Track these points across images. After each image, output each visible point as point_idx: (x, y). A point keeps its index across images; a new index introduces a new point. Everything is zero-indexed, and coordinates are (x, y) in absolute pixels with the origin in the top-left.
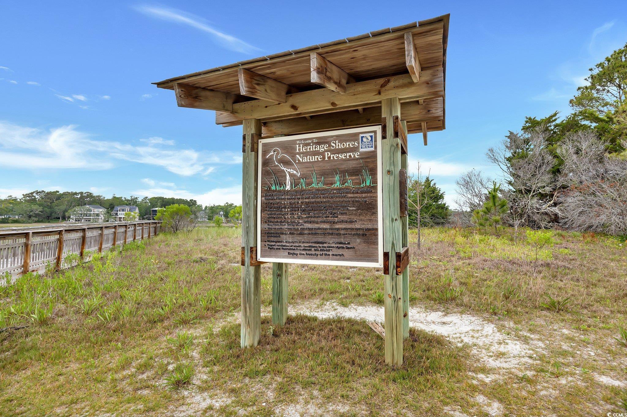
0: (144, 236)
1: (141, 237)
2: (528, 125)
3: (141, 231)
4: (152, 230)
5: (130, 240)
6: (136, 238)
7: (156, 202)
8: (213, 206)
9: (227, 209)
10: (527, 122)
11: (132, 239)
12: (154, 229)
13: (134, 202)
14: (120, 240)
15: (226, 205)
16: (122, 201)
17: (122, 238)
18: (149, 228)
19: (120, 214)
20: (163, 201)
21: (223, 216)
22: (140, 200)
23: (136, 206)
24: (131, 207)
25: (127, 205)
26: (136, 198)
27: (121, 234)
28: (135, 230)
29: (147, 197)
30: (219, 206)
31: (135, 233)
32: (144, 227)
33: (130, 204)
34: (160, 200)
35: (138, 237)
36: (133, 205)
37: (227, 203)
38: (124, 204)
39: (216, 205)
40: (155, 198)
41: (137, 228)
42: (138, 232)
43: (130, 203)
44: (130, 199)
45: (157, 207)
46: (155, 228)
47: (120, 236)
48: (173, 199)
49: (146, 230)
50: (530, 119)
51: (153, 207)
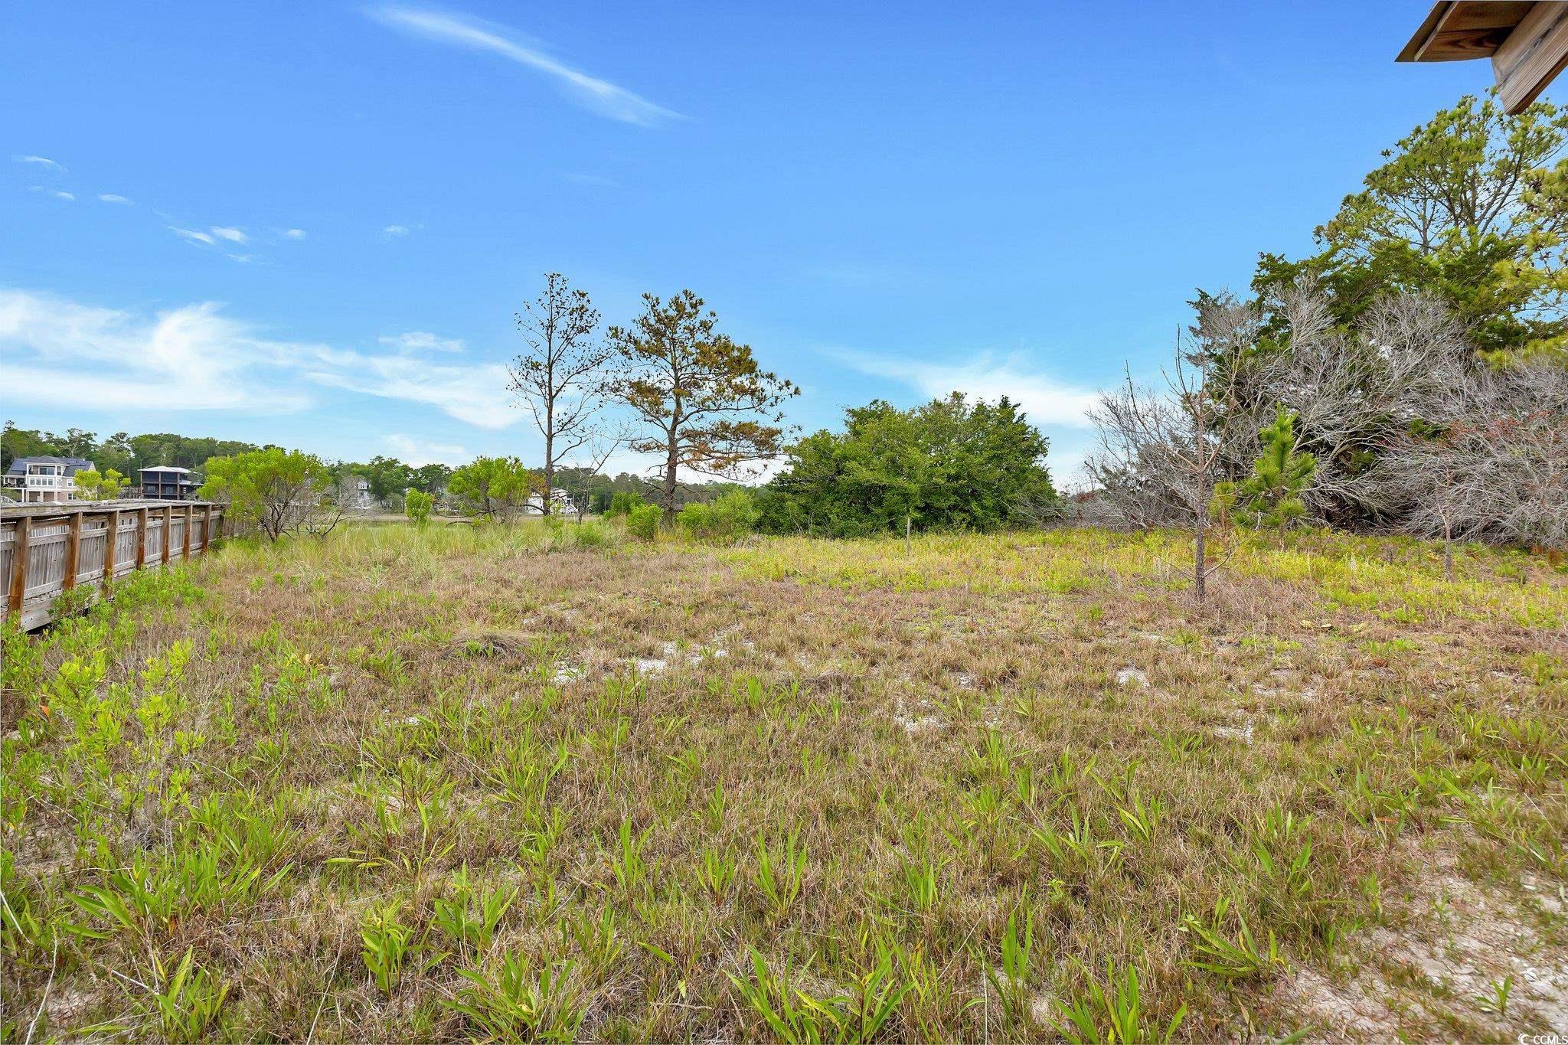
0: (171, 551)
1: (159, 554)
2: (1264, 272)
3: (158, 532)
4: (194, 530)
5: (123, 564)
6: (147, 558)
7: (157, 450)
8: (336, 464)
9: (379, 473)
10: (1263, 266)
11: (132, 562)
12: (198, 527)
13: (80, 447)
14: (89, 566)
15: (377, 463)
16: (38, 442)
17: (98, 556)
18: (186, 524)
19: (32, 482)
20: (178, 447)
21: (366, 493)
22: (99, 441)
23: (89, 459)
24: (72, 461)
25: (55, 455)
26: (89, 436)
27: (92, 544)
28: (140, 528)
29: (123, 435)
30: (355, 465)
31: (141, 539)
32: (172, 522)
33: (66, 453)
34: (167, 445)
35: (152, 556)
36: (78, 455)
37: (379, 458)
38: (44, 453)
39: (345, 463)
40: (151, 437)
41: (149, 523)
42: (153, 538)
43: (67, 451)
44: (66, 437)
45: (157, 465)
46: (204, 524)
47: (87, 552)
48: (210, 442)
49: (176, 530)
50: (1270, 258)
51: (146, 464)
